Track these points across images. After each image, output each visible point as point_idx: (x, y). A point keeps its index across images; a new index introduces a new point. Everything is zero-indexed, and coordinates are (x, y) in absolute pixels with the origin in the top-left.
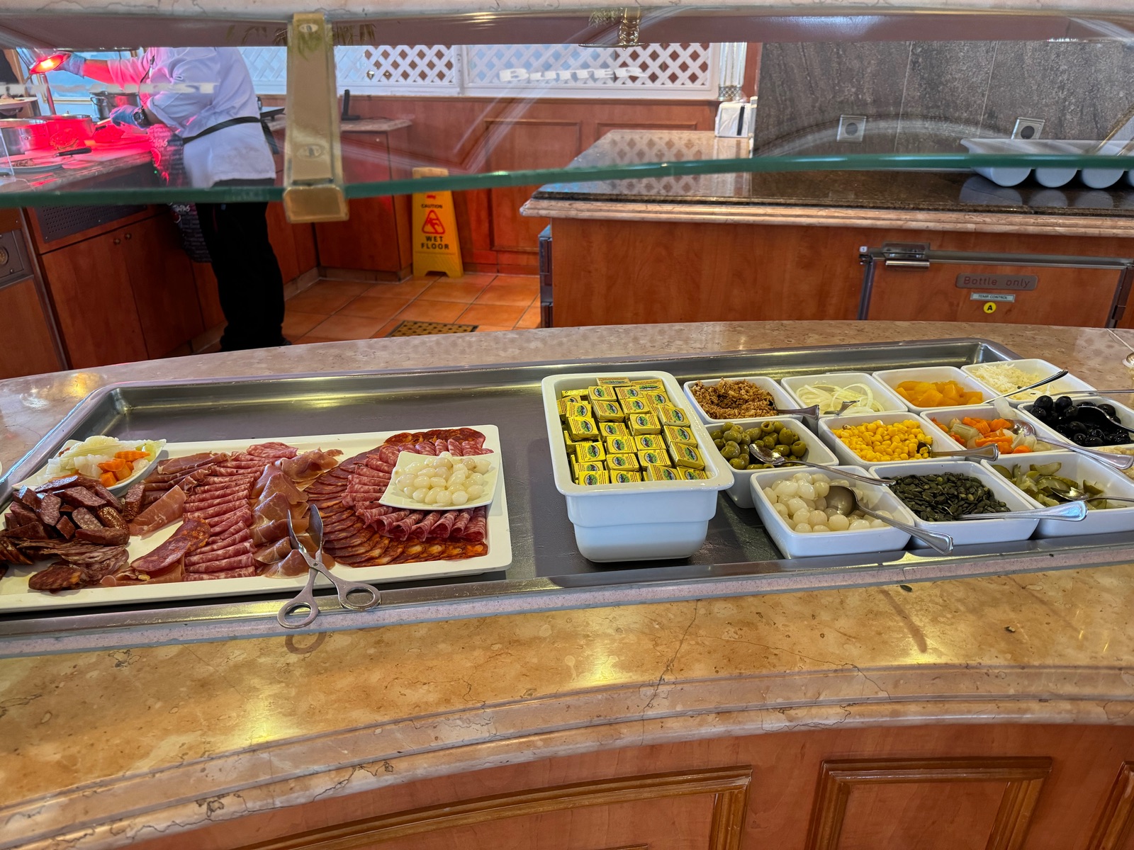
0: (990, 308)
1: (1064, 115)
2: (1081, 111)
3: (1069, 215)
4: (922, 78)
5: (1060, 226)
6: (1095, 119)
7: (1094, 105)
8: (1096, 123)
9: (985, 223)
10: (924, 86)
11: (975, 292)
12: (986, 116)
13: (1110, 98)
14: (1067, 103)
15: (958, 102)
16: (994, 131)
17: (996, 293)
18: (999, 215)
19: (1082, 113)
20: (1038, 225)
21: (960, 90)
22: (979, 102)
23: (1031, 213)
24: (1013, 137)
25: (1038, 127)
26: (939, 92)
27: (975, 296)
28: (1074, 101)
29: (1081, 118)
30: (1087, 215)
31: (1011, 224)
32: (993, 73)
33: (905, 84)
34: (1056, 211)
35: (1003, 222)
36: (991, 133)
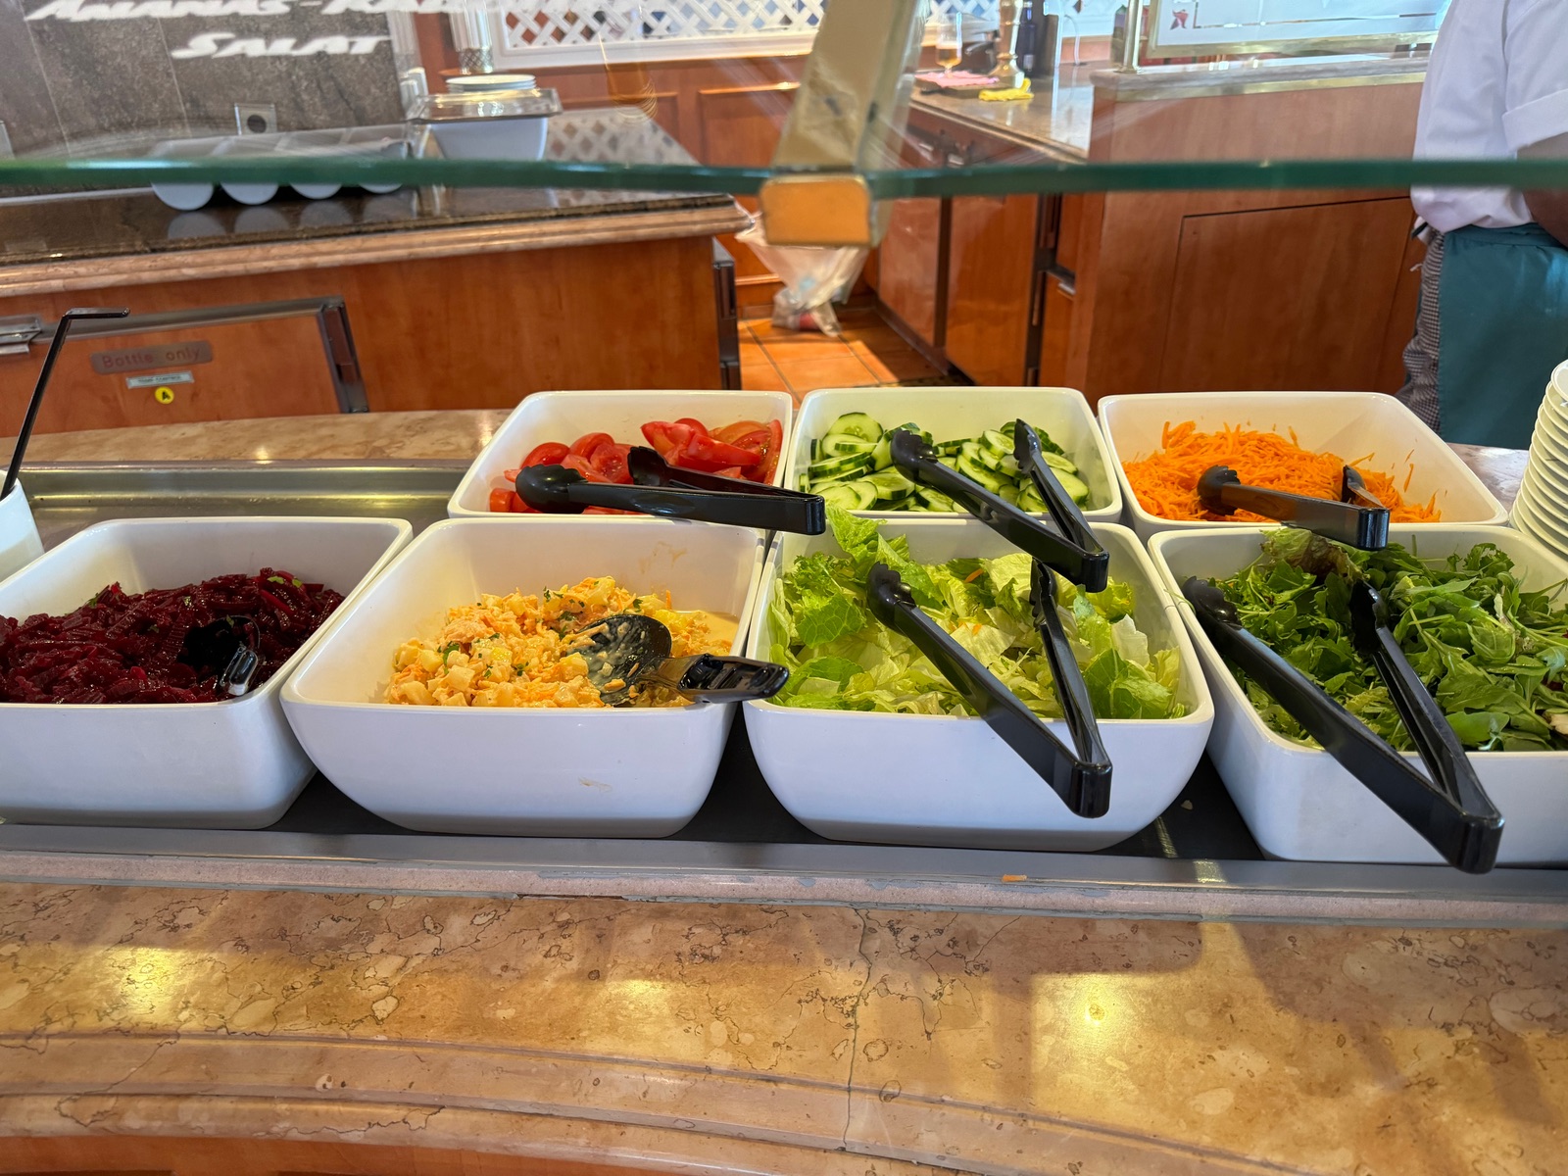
0: (165, 395)
1: (298, 95)
2: (319, 86)
3: (202, 248)
4: (63, 55)
5: (189, 266)
6: (342, 96)
7: (332, 78)
8: (348, 103)
9: (77, 275)
10: (73, 67)
11: (131, 377)
12: (188, 105)
13: (349, 67)
14: (294, 77)
15: (136, 87)
16: (211, 127)
17: (161, 373)
18: (100, 261)
19: (321, 90)
20: (156, 269)
21: (130, 69)
22: (167, 85)
23: (146, 252)
24: (240, 132)
25: (268, 114)
26: (99, 74)
27: (134, 383)
28: (301, 73)
29: (323, 98)
30: (227, 245)
31: (119, 273)
32: (167, 41)
33: (42, 66)
34: (182, 245)
35: (105, 270)
36: (206, 129)
